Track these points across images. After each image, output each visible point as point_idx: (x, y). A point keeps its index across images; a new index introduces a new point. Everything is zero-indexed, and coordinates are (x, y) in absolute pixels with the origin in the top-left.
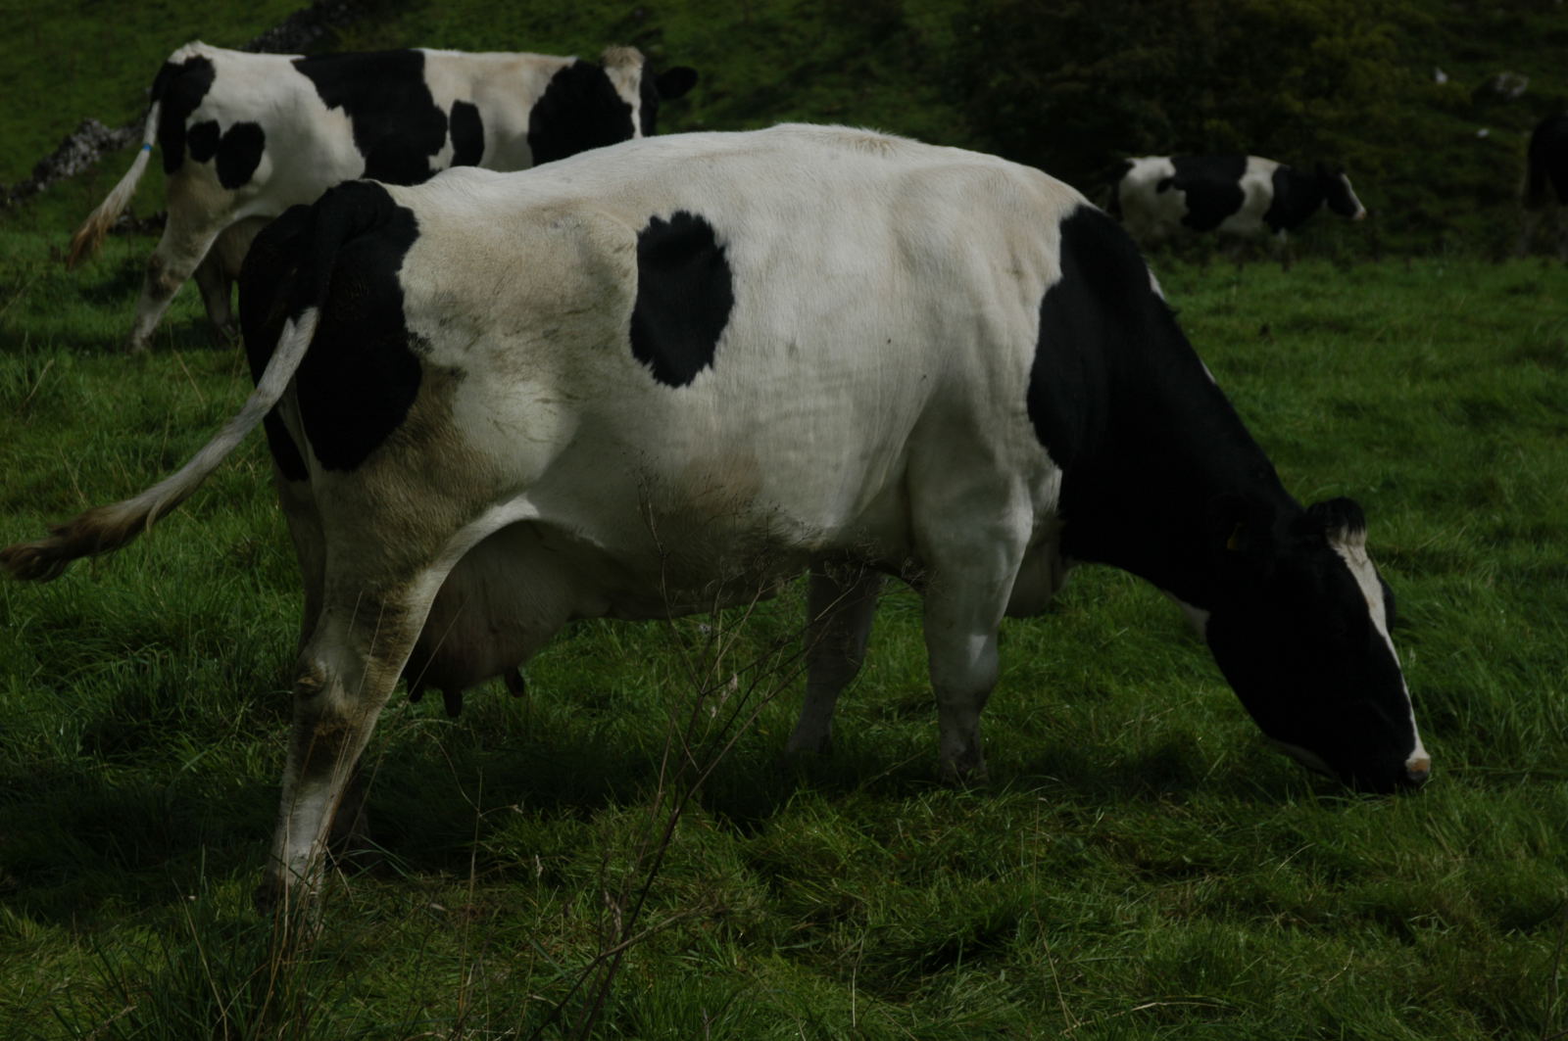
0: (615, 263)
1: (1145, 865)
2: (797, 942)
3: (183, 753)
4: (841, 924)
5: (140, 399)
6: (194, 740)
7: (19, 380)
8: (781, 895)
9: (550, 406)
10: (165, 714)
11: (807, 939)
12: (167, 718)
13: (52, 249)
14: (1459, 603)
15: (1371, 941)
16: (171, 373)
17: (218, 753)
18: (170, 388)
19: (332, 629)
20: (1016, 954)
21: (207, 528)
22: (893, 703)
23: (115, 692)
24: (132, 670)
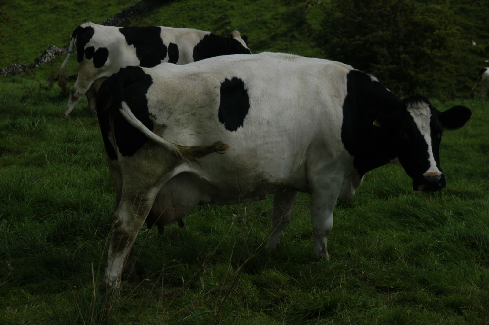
0: (214, 92)
1: (378, 288)
2: (268, 308)
3: (78, 243)
4: (282, 303)
5: (67, 132)
6: (82, 239)
7: (30, 125)
8: (263, 293)
9: (192, 136)
10: (73, 231)
11: (271, 308)
12: (73, 232)
13: (40, 85)
14: (478, 208)
15: (449, 314)
16: (77, 124)
17: (89, 243)
18: (76, 129)
19: (124, 205)
20: (337, 314)
21: (87, 173)
22: (300, 234)
23: (57, 223)
24: (63, 216)
